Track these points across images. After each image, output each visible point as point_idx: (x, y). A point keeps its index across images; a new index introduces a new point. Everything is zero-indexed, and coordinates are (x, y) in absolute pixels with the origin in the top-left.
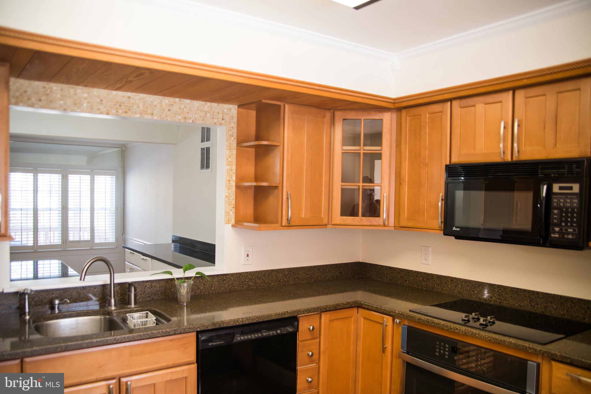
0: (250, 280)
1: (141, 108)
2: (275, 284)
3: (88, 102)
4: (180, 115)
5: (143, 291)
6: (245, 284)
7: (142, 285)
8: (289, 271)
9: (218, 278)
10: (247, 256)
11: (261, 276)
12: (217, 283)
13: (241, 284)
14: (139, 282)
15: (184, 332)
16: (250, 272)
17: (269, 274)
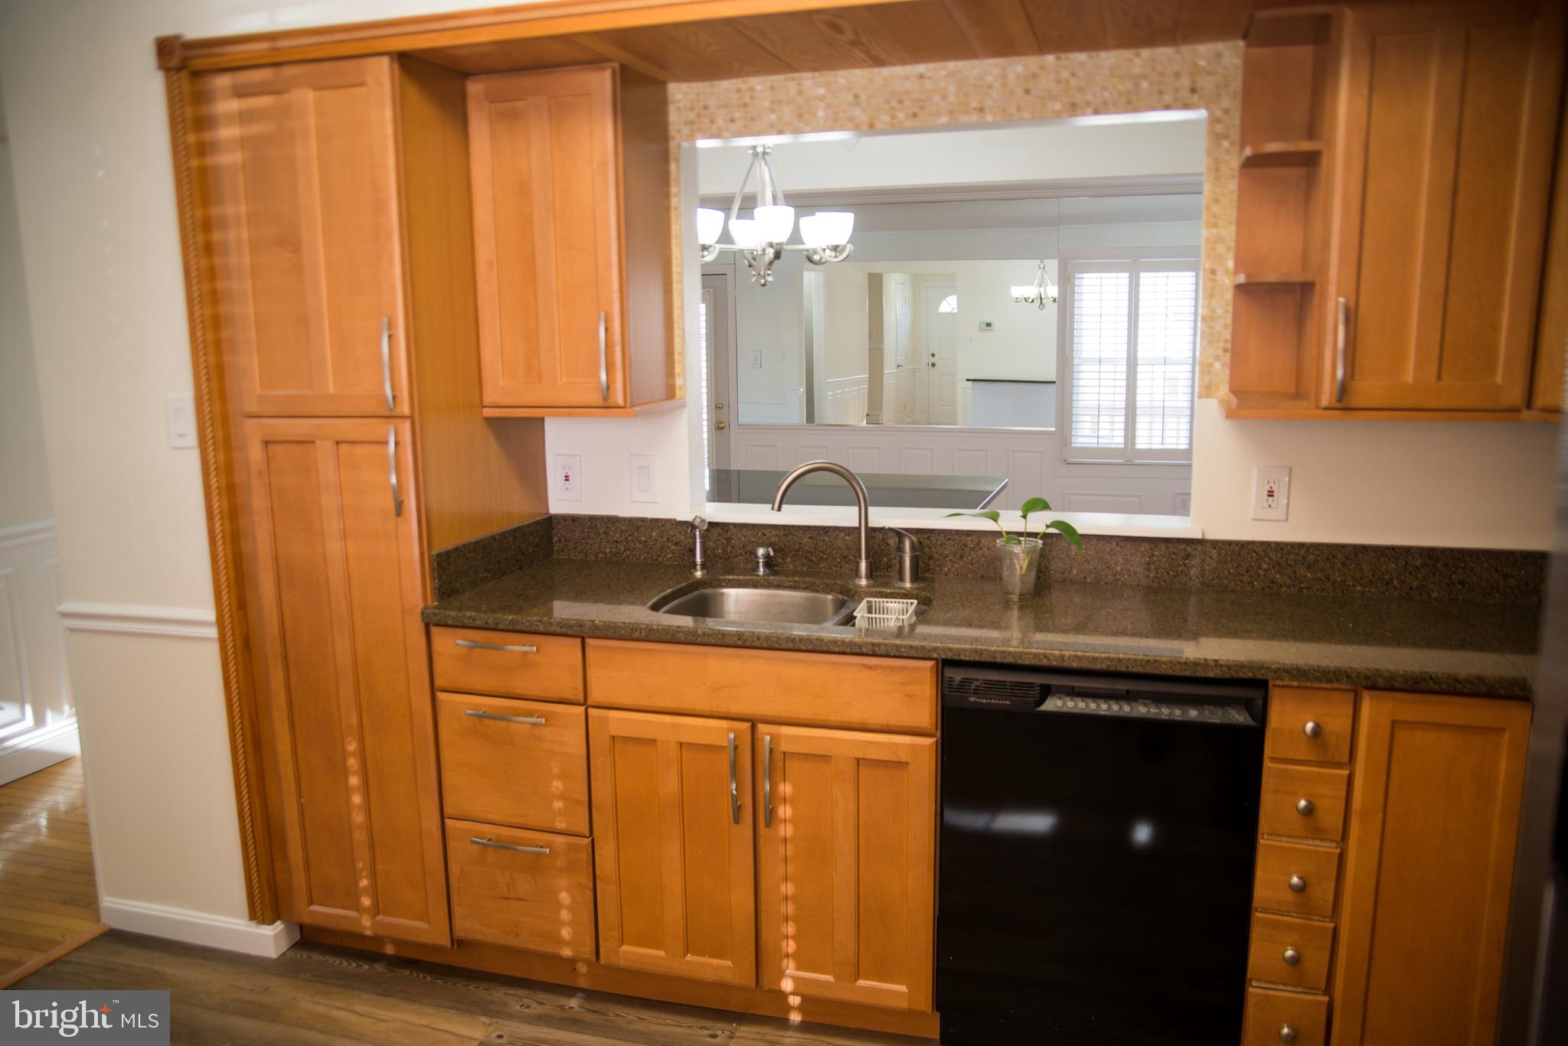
0: (1274, 567)
1: (952, 99)
2: (1369, 592)
3: (828, 106)
4: (1056, 99)
5: (959, 555)
6: (1259, 575)
7: (957, 541)
8: (1429, 556)
9: (1168, 548)
10: (1269, 496)
11: (1318, 561)
12: (1164, 560)
13: (1243, 575)
14: (949, 532)
15: (897, 654)
16: (1278, 544)
17: (1347, 558)
